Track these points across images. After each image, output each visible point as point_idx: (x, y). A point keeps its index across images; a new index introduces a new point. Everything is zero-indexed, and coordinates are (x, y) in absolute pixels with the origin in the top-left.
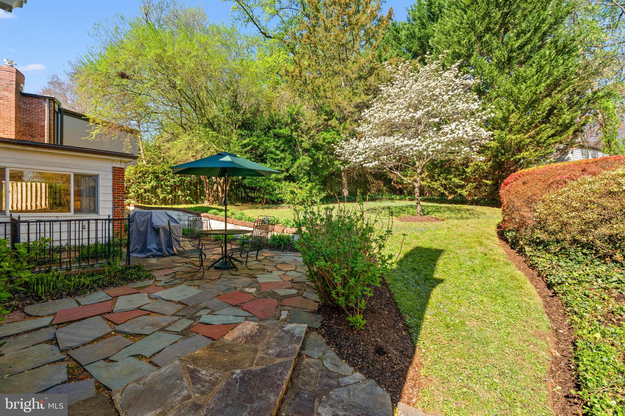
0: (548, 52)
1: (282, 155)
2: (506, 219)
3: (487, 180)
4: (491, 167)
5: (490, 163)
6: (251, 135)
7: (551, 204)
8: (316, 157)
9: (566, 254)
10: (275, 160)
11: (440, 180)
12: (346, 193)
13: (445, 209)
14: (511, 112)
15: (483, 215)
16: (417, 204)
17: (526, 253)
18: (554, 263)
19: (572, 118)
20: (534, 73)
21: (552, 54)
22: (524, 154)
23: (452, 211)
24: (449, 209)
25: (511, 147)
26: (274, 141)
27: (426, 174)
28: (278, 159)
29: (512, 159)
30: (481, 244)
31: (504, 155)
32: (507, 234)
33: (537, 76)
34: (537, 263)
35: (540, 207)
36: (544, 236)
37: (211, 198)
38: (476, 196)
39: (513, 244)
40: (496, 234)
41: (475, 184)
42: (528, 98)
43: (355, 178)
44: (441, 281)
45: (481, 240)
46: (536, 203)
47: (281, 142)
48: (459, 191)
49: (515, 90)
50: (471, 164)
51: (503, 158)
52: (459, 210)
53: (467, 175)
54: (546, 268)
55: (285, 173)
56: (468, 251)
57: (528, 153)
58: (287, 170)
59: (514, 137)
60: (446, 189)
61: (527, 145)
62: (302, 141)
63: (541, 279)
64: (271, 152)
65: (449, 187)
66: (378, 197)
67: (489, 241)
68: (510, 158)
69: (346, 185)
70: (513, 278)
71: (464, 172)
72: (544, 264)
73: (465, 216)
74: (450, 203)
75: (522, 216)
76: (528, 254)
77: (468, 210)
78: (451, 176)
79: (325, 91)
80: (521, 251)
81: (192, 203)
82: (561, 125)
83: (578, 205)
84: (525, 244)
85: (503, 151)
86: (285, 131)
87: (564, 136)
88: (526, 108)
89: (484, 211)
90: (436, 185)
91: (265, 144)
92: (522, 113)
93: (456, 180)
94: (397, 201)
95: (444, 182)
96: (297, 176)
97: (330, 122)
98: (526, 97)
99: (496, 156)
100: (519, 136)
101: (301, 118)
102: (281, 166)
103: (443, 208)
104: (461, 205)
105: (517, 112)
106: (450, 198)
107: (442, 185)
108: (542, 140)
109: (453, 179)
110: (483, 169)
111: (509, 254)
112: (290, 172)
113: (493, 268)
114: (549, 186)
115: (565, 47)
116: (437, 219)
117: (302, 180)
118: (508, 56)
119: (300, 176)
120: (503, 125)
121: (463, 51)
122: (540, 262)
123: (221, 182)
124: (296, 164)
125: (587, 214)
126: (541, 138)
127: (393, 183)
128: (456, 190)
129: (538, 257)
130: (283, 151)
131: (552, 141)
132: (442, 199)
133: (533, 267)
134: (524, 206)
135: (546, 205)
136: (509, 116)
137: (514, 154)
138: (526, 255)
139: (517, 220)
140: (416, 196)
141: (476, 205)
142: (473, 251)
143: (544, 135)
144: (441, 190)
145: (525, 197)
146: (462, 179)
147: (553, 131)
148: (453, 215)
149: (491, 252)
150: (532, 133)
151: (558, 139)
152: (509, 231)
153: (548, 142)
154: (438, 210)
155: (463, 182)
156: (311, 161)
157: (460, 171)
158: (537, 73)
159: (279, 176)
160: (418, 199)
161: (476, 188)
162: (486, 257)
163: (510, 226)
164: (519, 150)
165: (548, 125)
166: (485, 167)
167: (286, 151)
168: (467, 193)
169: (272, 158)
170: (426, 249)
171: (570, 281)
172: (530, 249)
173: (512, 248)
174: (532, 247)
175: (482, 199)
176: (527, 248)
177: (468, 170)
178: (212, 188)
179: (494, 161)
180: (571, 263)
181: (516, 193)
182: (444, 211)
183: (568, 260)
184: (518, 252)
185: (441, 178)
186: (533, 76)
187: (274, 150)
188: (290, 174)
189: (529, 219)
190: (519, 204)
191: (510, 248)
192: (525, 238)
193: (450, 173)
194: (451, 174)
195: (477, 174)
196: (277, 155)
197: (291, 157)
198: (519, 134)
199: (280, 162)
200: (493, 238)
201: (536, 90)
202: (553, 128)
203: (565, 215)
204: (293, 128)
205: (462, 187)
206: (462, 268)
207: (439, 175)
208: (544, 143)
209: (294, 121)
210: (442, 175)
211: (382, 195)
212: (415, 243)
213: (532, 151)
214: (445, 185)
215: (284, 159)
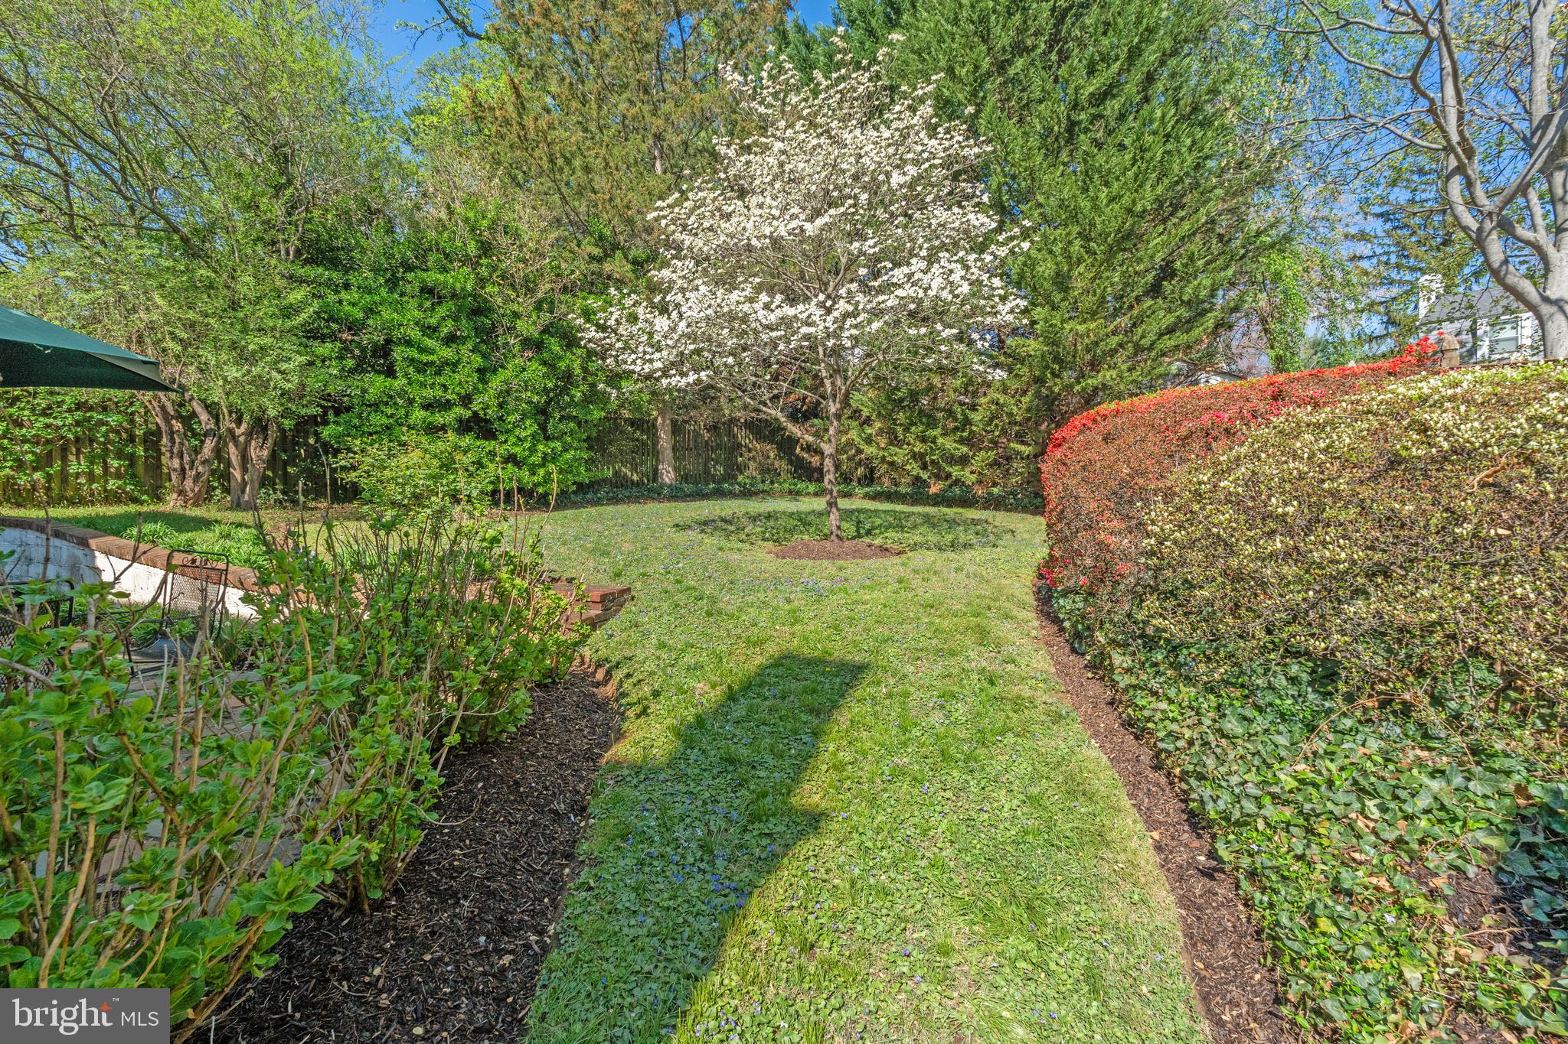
0: (1158, 113)
1: (447, 353)
2: (1057, 554)
3: (1023, 443)
4: (1028, 410)
5: (1026, 399)
6: (347, 286)
7: (1196, 507)
8: (562, 365)
9: (1243, 686)
10: (422, 368)
11: (908, 444)
12: (668, 475)
13: (919, 521)
14: (1074, 262)
15: (1009, 536)
16: (830, 504)
17: (1116, 677)
18: (1207, 722)
19: (1213, 285)
20: (1128, 164)
21: (1167, 119)
22: (1107, 375)
23: (934, 526)
24: (928, 520)
25: (1074, 357)
26: (420, 306)
27: (878, 425)
28: (433, 363)
29: (1078, 388)
30: (982, 635)
31: (1058, 376)
32: (1061, 601)
33: (1135, 168)
34: (1149, 719)
35: (1159, 516)
36: (1173, 627)
37: (188, 484)
38: (995, 484)
39: (1078, 639)
40: (1031, 599)
41: (992, 454)
42: (1115, 225)
43: (702, 436)
44: (814, 821)
45: (984, 622)
46: (1147, 503)
47: (442, 311)
48: (955, 471)
49: (1085, 204)
50: (983, 400)
51: (1056, 384)
52: (953, 523)
53: (974, 428)
54: (1181, 744)
55: (459, 411)
56: (938, 669)
57: (1114, 373)
58: (466, 400)
59: (1081, 328)
60: (924, 467)
61: (1113, 352)
62: (516, 315)
63: (1163, 780)
64: (408, 343)
65: (933, 462)
66: (760, 486)
67: (1008, 625)
68: (1072, 386)
69: (668, 454)
70: (1076, 789)
71: (967, 422)
72: (1175, 727)
73: (962, 539)
74: (936, 504)
75: (1103, 546)
76: (1124, 681)
77: (975, 523)
78: (937, 432)
79: (587, 169)
80: (1100, 667)
81: (135, 500)
82: (1189, 303)
83: (1290, 509)
84: (1113, 642)
85: (1057, 367)
86: (461, 278)
87: (1197, 332)
88: (1111, 253)
89: (1012, 527)
90: (899, 455)
91: (387, 314)
92: (1101, 265)
93: (949, 444)
94: (806, 499)
95: (919, 448)
96: (501, 418)
97: (607, 267)
98: (1109, 219)
99: (1040, 381)
100: (1093, 326)
101: (504, 241)
102: (445, 387)
103: (912, 518)
104: (960, 510)
105: (1089, 261)
106: (935, 489)
107: (914, 456)
108: (1146, 342)
109: (940, 440)
110: (1010, 414)
111: (1063, 671)
112: (476, 406)
113: (1010, 738)
114: (1185, 440)
115: (1196, 109)
116: (884, 550)
117: (517, 431)
118: (1069, 116)
119: (511, 418)
120: (1057, 297)
121: (960, 96)
122: (1159, 715)
123: (238, 432)
124: (496, 382)
125: (1324, 544)
126: (1143, 337)
127: (798, 451)
128: (948, 469)
129: (1155, 694)
130: (450, 340)
131: (1168, 342)
132: (918, 495)
133: (1136, 728)
134: (1107, 513)
135: (1178, 509)
136: (1069, 271)
137: (1082, 376)
138: (1114, 684)
139: (1088, 562)
140: (826, 481)
141: (997, 508)
142: (954, 664)
143: (1152, 328)
144: (914, 468)
145: (1112, 483)
146: (962, 441)
147: (1170, 319)
148: (933, 538)
149: (1010, 667)
150: (1124, 321)
151: (1181, 338)
152: (1065, 594)
153: (1159, 346)
154: (899, 523)
155: (965, 449)
156: (546, 376)
157: (956, 419)
158: (1133, 165)
159: (439, 419)
160: (831, 492)
161: (995, 464)
162: (994, 691)
163: (1069, 577)
164: (1095, 365)
165: (1160, 301)
166: (1015, 410)
167: (463, 340)
168: (973, 478)
169: (412, 361)
170: (809, 662)
171: (1270, 810)
172: (1128, 662)
173: (1074, 650)
174: (1134, 654)
175: (1011, 493)
176: (1118, 659)
177: (975, 417)
178: (197, 451)
179: (1038, 394)
180: (1261, 723)
181: (1084, 468)
182: (915, 527)
183: (1250, 712)
184: (1092, 667)
185: (911, 438)
186: (1126, 169)
187: (415, 334)
188: (475, 413)
189: (1126, 557)
190: (1093, 505)
191: (1067, 649)
192: (1111, 621)
193: (932, 423)
194: (935, 427)
195: (996, 426)
196: (431, 352)
197: (478, 361)
198: (1093, 320)
199: (439, 373)
200: (1023, 614)
201: (1134, 202)
202: (1169, 311)
203: (1249, 549)
204: (484, 272)
205: (964, 461)
206: (905, 744)
207: (907, 430)
208: (1150, 348)
209: (486, 249)
210: (913, 429)
211: (772, 483)
212: (783, 639)
213: (1124, 367)
214: (922, 456)
215: (454, 366)
